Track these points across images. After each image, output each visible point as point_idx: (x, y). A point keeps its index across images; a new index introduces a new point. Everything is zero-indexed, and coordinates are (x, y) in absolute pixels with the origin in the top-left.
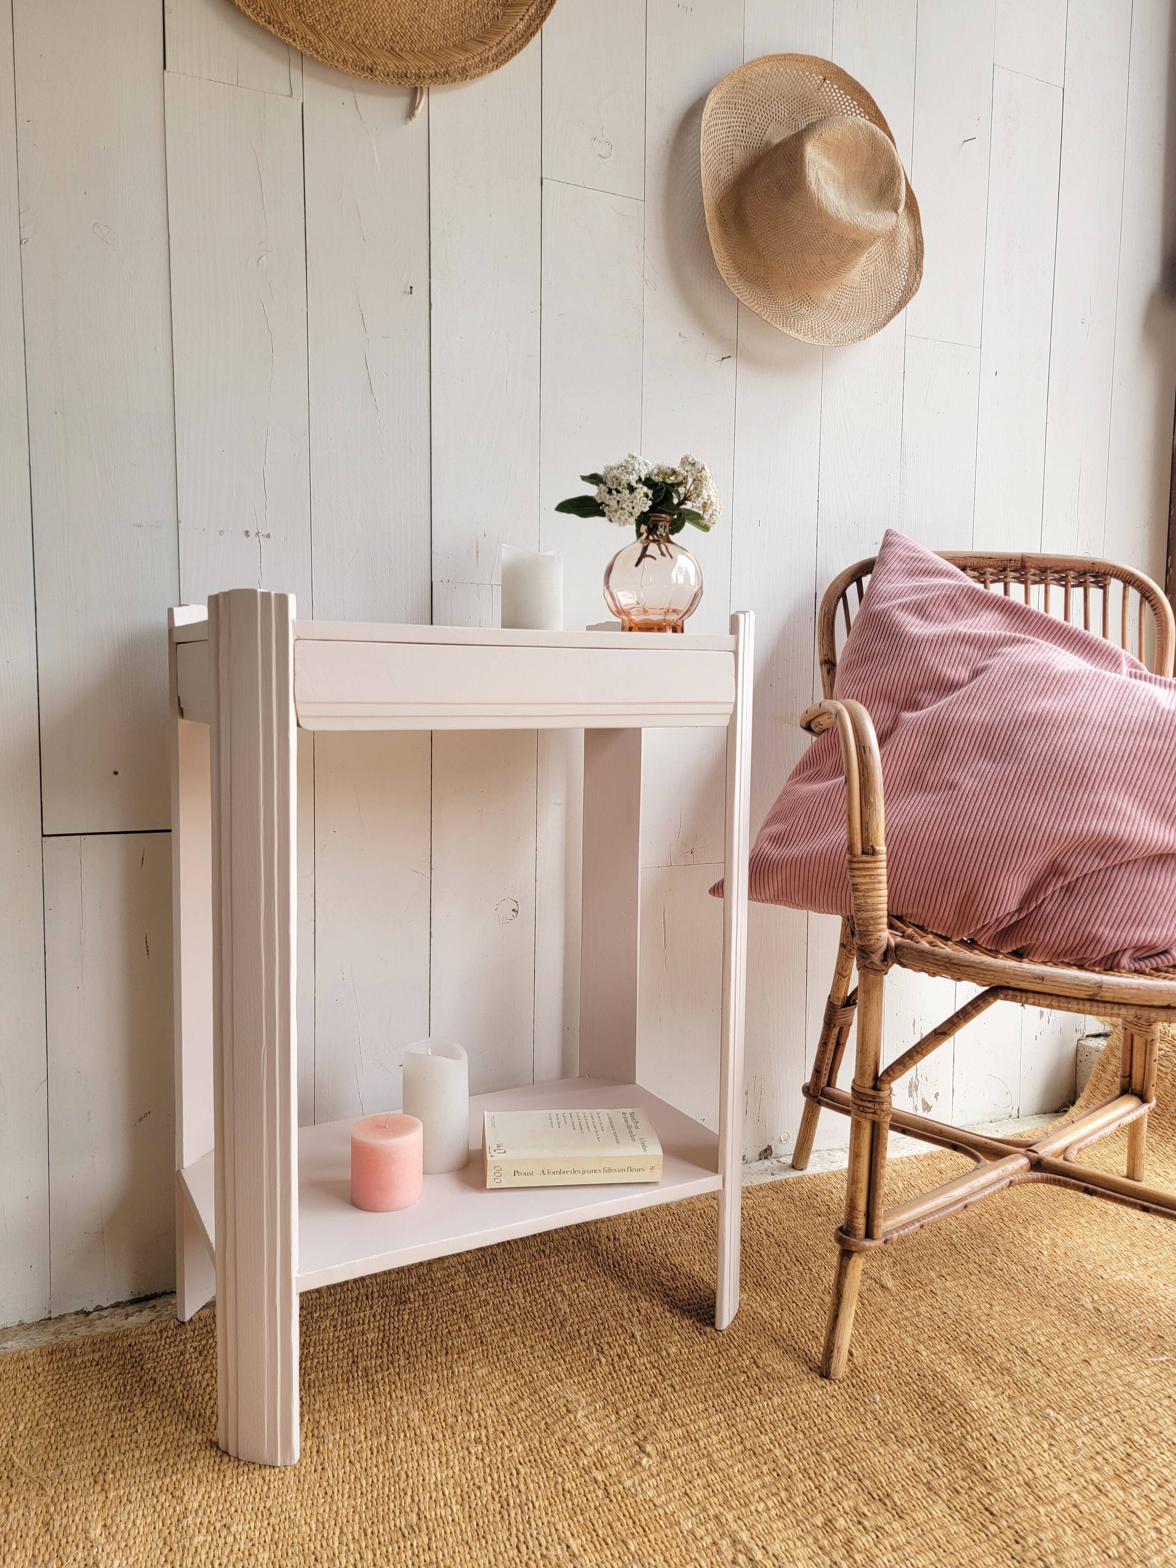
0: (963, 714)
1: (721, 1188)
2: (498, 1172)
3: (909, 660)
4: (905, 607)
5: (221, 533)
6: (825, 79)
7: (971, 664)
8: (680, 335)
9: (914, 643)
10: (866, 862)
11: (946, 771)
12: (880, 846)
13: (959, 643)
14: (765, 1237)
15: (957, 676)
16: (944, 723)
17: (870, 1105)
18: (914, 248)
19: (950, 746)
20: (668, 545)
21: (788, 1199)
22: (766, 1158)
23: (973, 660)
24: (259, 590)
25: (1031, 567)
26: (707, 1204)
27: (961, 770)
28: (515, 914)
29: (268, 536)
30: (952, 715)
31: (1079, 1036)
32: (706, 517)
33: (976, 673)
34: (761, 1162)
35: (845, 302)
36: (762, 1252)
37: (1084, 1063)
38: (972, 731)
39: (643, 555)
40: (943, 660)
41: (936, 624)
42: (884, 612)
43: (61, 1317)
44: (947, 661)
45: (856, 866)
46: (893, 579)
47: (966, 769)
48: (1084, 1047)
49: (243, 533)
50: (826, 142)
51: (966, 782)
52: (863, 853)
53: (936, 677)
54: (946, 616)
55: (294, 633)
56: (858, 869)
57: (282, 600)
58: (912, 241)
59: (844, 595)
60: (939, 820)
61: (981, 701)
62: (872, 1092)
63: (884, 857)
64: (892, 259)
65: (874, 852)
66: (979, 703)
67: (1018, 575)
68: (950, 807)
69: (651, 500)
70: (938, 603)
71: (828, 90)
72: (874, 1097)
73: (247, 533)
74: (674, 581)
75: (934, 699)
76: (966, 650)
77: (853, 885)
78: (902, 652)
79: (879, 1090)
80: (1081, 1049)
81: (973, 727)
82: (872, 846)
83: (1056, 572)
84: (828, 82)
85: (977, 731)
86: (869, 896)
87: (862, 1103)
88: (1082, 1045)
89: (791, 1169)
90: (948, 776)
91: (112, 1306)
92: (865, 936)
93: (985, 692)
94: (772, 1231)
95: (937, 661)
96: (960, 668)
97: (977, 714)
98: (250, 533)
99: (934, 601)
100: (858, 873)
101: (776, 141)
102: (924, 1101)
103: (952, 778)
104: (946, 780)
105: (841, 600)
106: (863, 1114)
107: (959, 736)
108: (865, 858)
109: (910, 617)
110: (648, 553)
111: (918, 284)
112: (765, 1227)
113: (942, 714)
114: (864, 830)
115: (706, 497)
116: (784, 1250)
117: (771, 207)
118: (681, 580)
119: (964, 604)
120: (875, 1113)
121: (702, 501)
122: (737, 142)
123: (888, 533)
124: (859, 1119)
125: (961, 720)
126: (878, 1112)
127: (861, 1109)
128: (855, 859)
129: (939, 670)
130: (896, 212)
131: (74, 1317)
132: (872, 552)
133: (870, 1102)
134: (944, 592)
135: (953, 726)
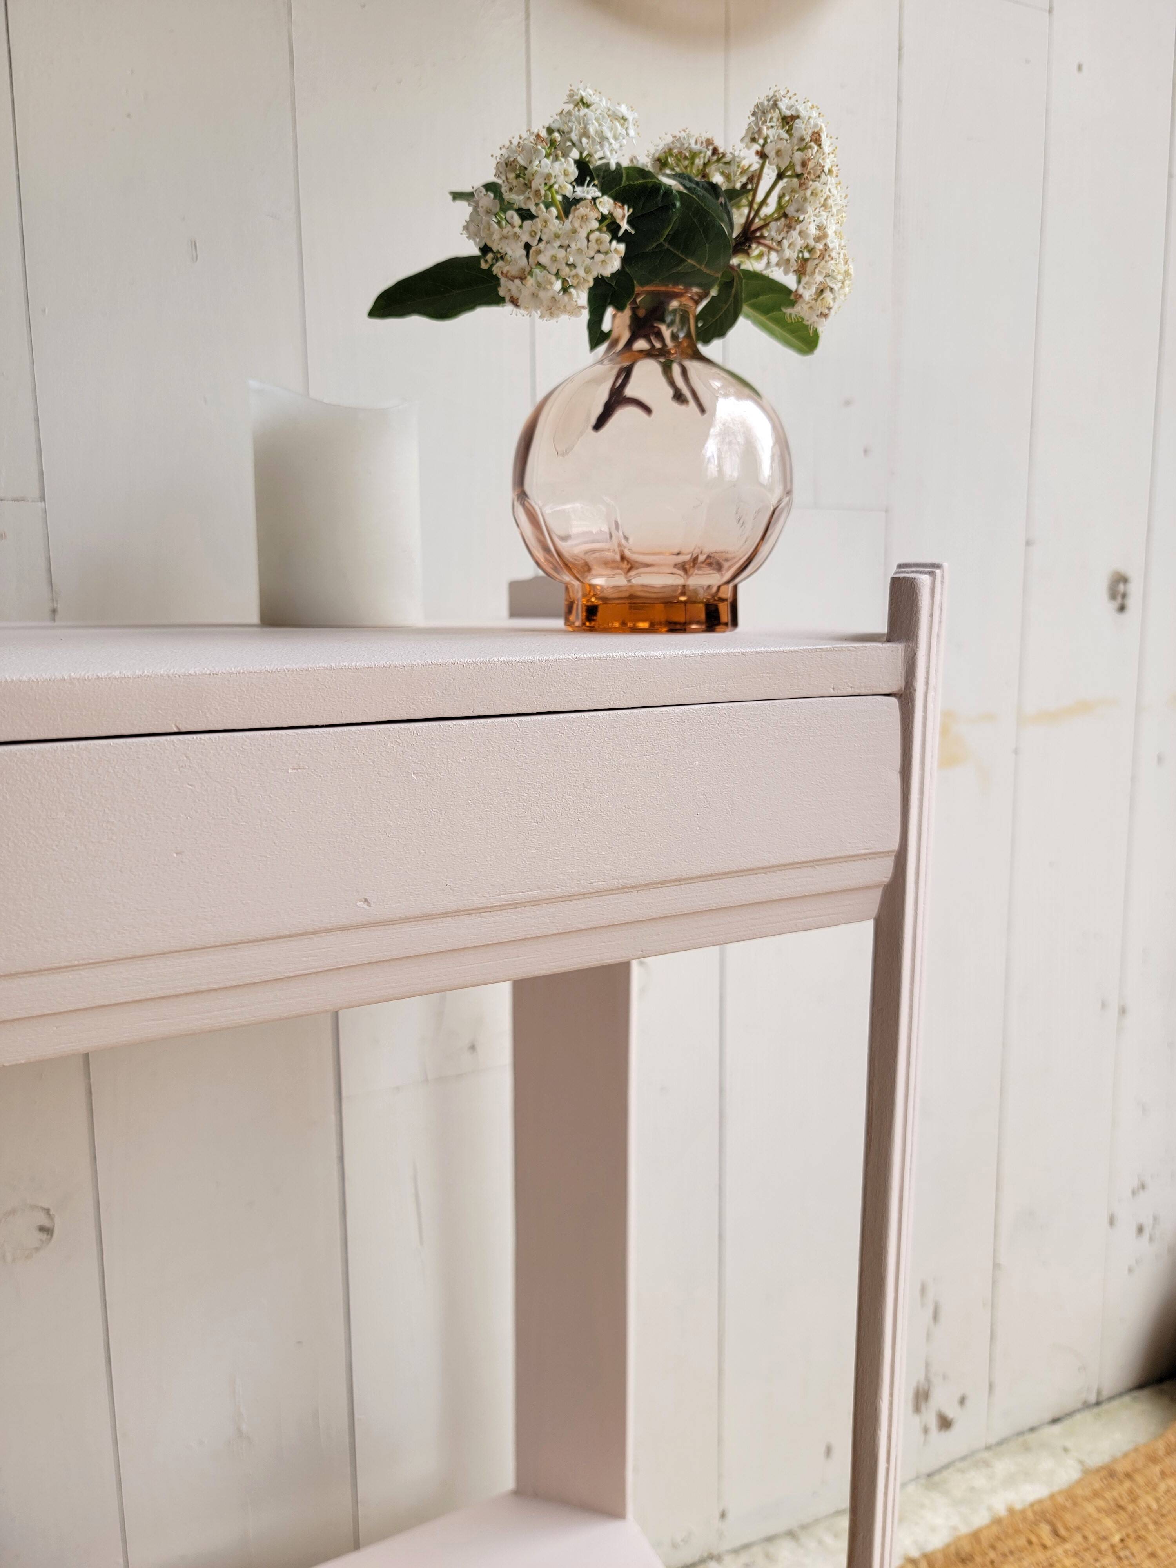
20: (693, 366)
32: (808, 294)
39: (618, 395)
69: (625, 238)
74: (713, 466)
110: (631, 391)
115: (812, 230)
118: (732, 470)
121: (800, 242)
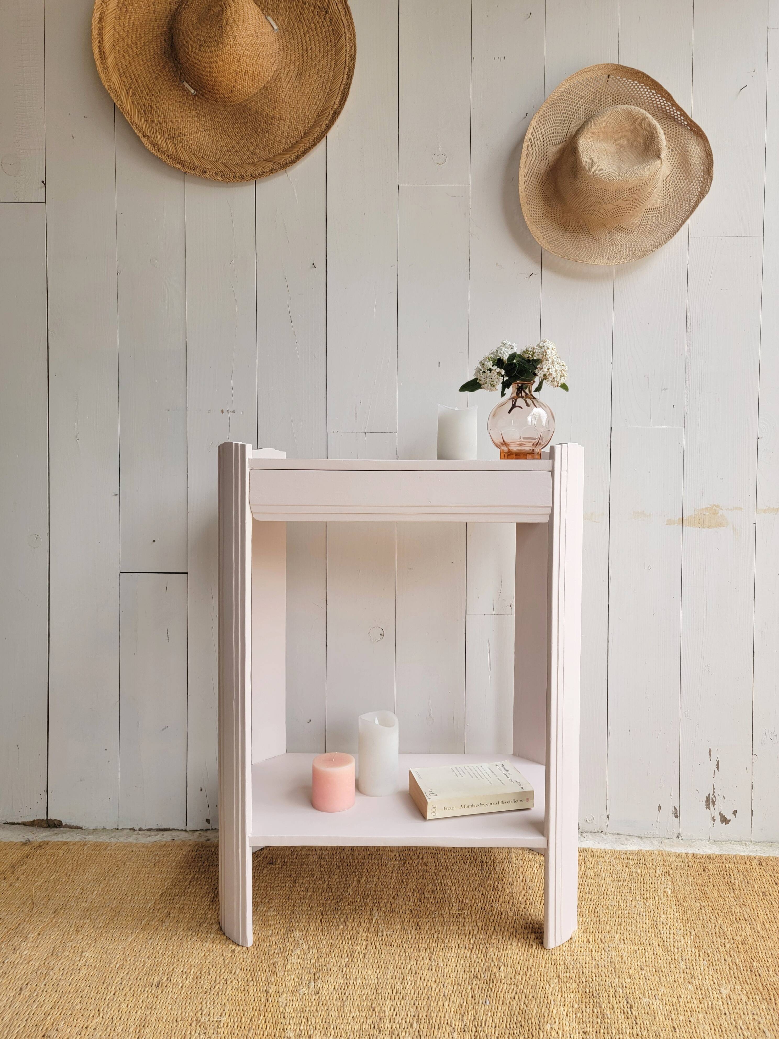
1: (546, 847)
2: (434, 808)
5: (209, 411)
20: (530, 399)
24: (234, 442)
29: (234, 412)
39: (514, 406)
43: (123, 829)
49: (220, 411)
55: (250, 466)
57: (243, 447)
73: (222, 411)
74: (530, 424)
91: (148, 830)
98: (224, 411)
102: (721, 814)
110: (516, 405)
111: (709, 187)
118: (534, 423)
131: (128, 831)
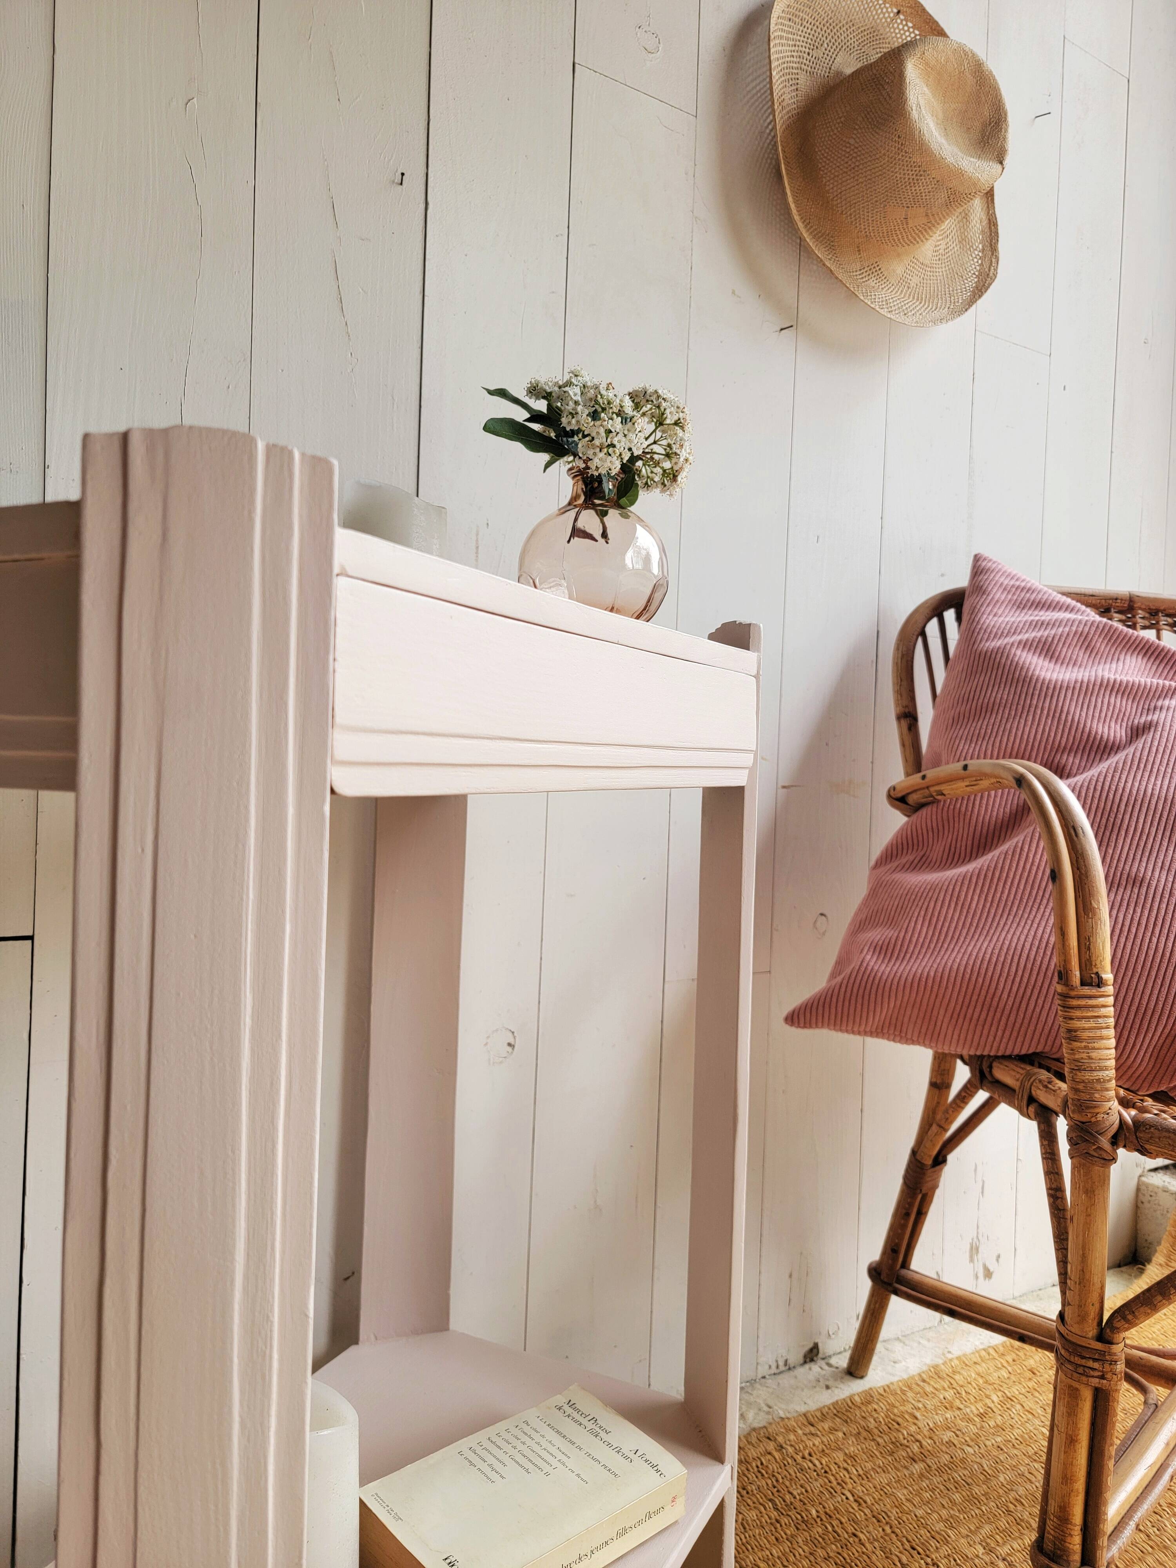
0: (1137, 784)
3: (1045, 712)
4: (1026, 645)
6: (899, 12)
7: (1126, 719)
8: (733, 292)
9: (1051, 691)
10: (1090, 997)
11: (1123, 860)
12: (1106, 972)
13: (1108, 692)
14: (855, 1505)
15: (1112, 734)
16: (1111, 796)
17: (1096, 1365)
18: (987, 230)
19: (1125, 826)
21: (864, 1434)
22: (812, 1360)
23: (1127, 714)
25: (1140, 608)
26: (761, 1449)
27: (1145, 859)
28: (510, 1049)
30: (1122, 785)
31: (1139, 1171)
33: (1137, 732)
34: (807, 1366)
35: (915, 280)
36: (862, 1536)
37: (1147, 1205)
38: (1153, 807)
40: (1091, 713)
41: (1070, 668)
42: (998, 650)
44: (1097, 715)
45: (1075, 1002)
46: (1000, 612)
47: (1153, 859)
48: (1147, 1186)
50: (927, 64)
51: (1157, 875)
52: (1083, 983)
53: (1085, 735)
54: (1080, 659)
56: (1079, 1007)
58: (985, 222)
59: (923, 634)
60: (1126, 929)
61: (1156, 766)
62: (1099, 1346)
63: (1110, 989)
64: (963, 240)
65: (1100, 983)
66: (1155, 770)
67: (1124, 618)
68: (1139, 910)
70: (1069, 641)
71: (901, 27)
72: (1103, 1353)
75: (1083, 764)
76: (1118, 702)
77: (1069, 1031)
78: (1035, 702)
79: (1111, 1343)
80: (1143, 1188)
81: (1154, 802)
82: (1097, 974)
83: (1168, 615)
84: (902, 17)
85: (1160, 807)
86: (1094, 1048)
87: (1083, 1362)
88: (1144, 1183)
89: (848, 1377)
90: (1127, 868)
92: (1088, 1108)
93: (1159, 756)
94: (861, 1494)
95: (1084, 714)
96: (1113, 724)
97: (1155, 784)
99: (1064, 639)
100: (1078, 1013)
101: (848, 71)
102: (984, 1266)
103: (1134, 870)
104: (1126, 873)
105: (920, 640)
106: (1084, 1379)
107: (1136, 814)
108: (1087, 990)
109: (1035, 658)
112: (850, 1486)
113: (1107, 784)
114: (1083, 950)
116: (888, 1530)
117: (852, 141)
119: (1100, 644)
120: (1102, 1377)
122: (803, 66)
123: (977, 559)
124: (1076, 1385)
125: (1134, 792)
126: (1109, 1376)
127: (1081, 1370)
128: (1073, 993)
129: (1088, 725)
130: (1001, 163)
132: (960, 580)
133: (1095, 1360)
134: (1074, 629)
135: (1125, 799)
